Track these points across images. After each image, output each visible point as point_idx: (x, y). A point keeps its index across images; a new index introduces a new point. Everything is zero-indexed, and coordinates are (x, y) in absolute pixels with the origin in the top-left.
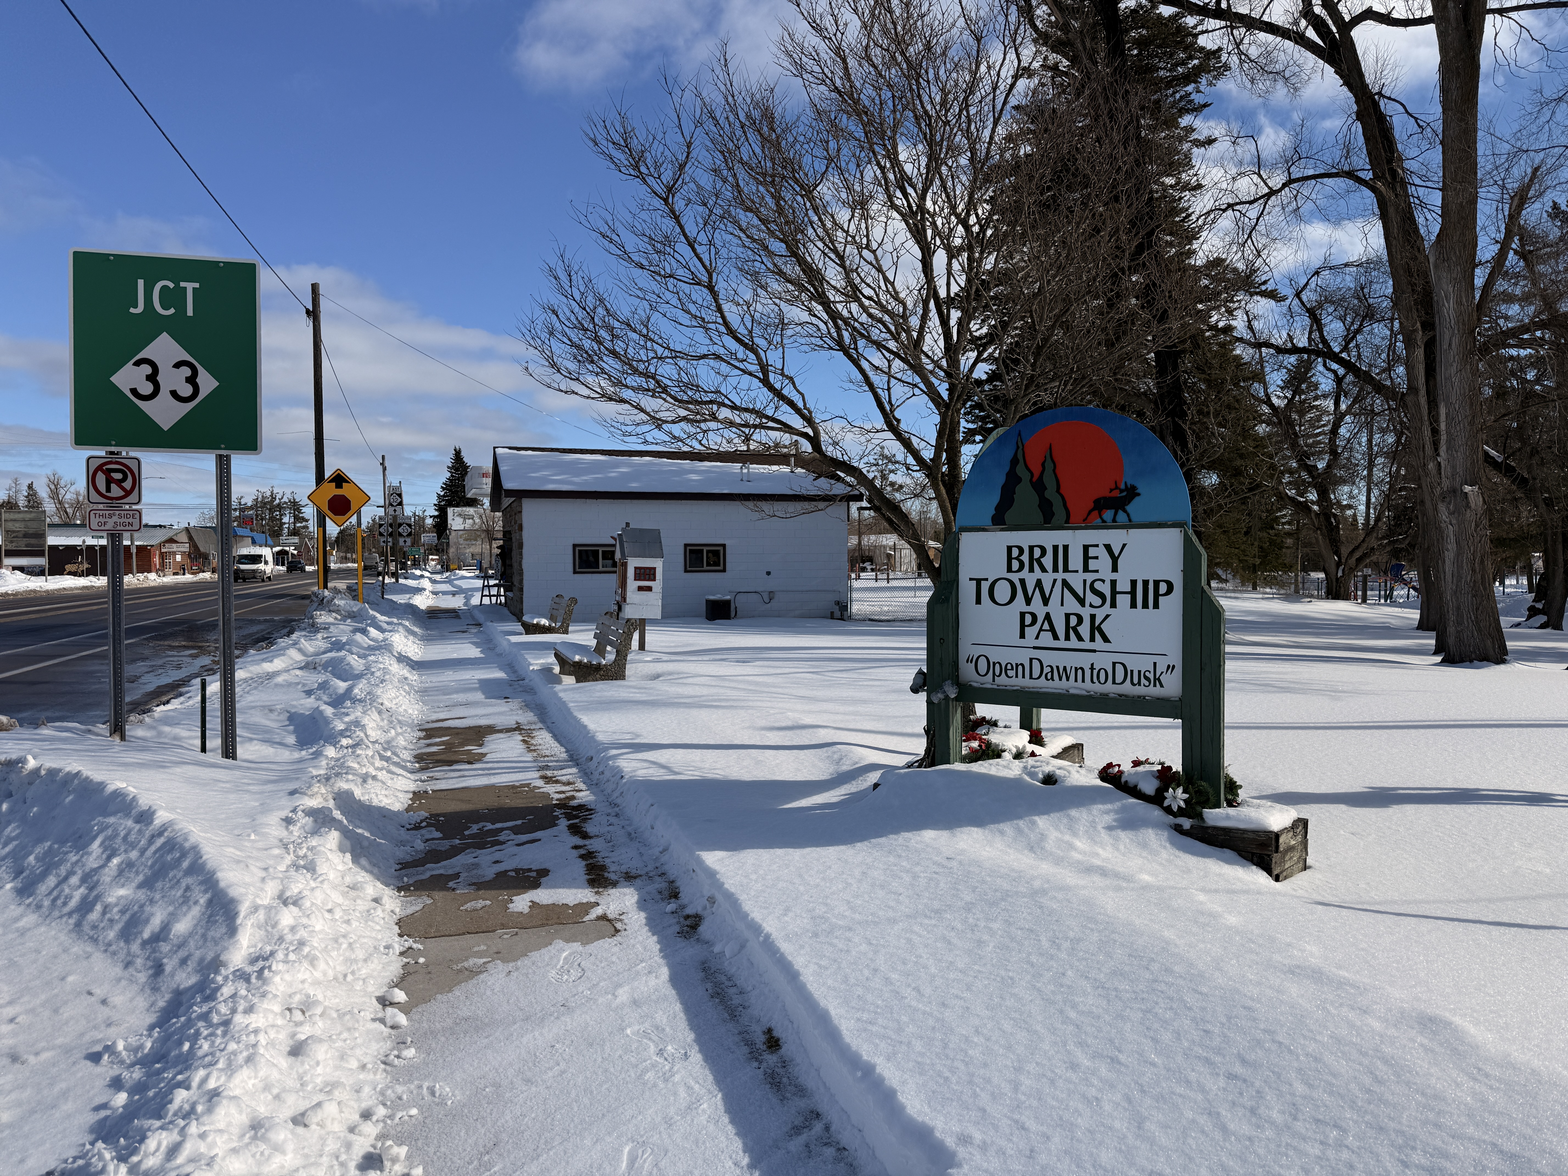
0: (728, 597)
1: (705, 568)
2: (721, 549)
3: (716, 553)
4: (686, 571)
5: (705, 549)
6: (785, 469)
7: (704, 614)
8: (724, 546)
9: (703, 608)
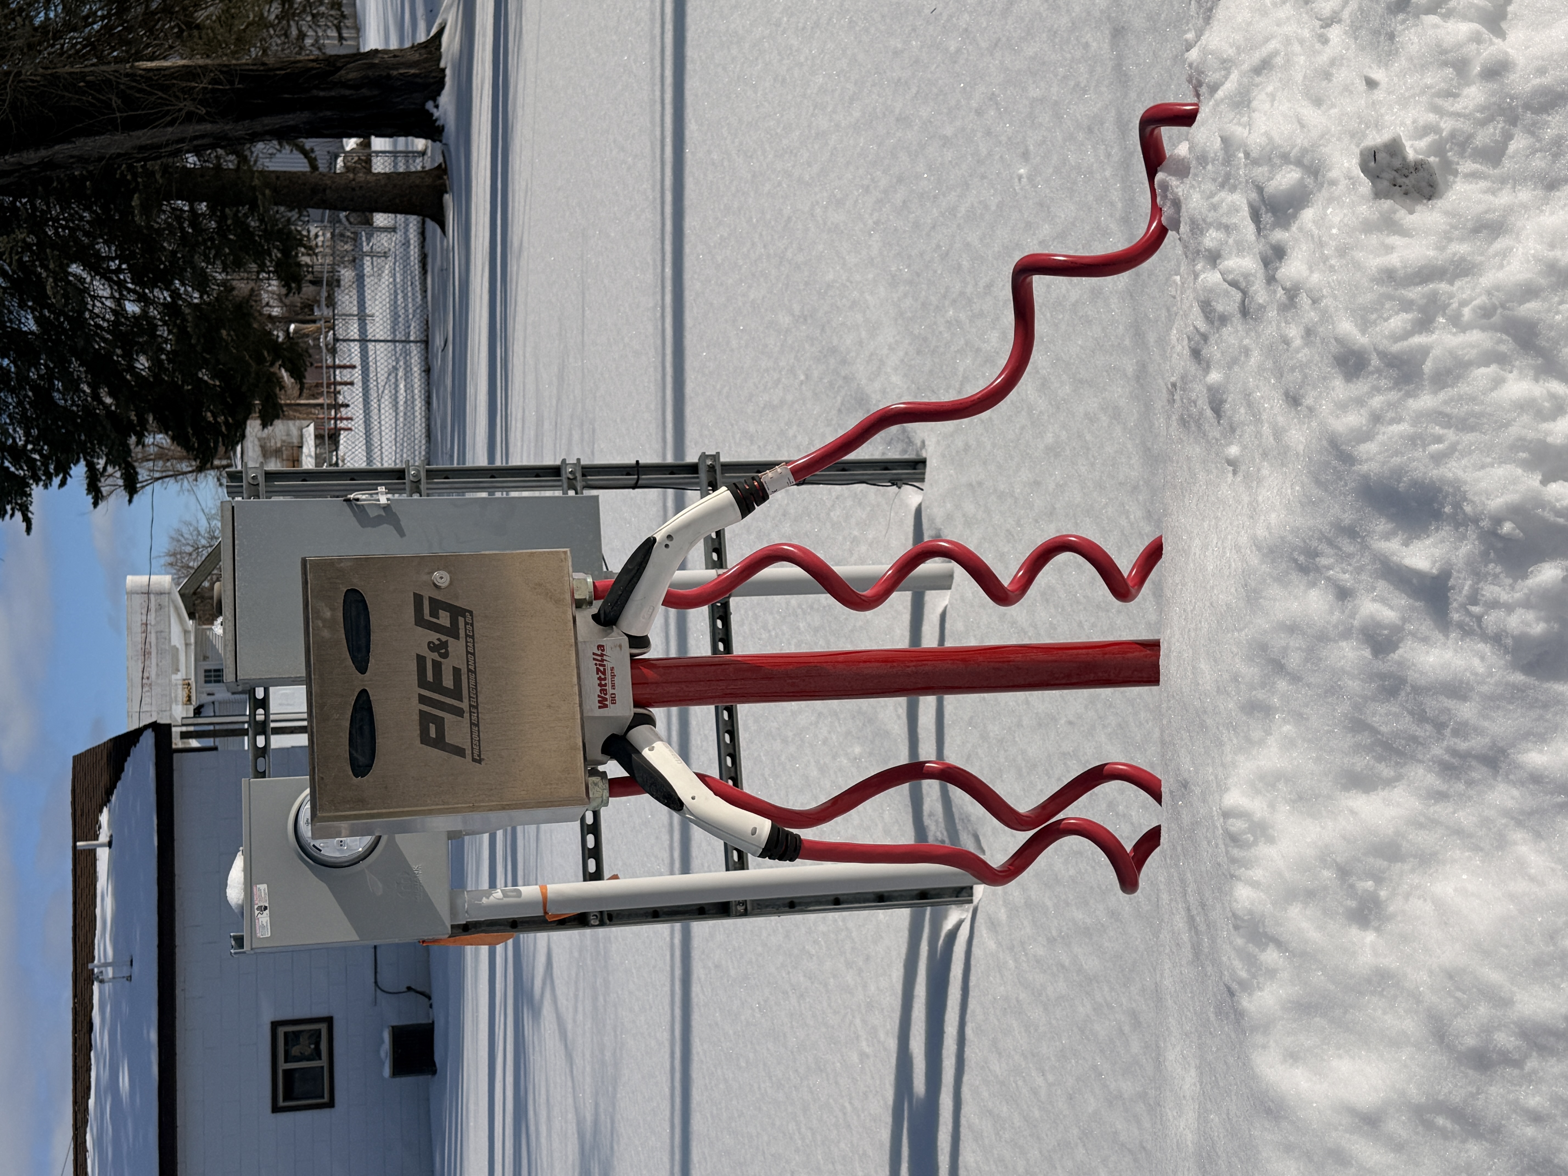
0: (387, 1036)
1: (324, 1062)
2: (281, 1031)
3: (292, 1039)
4: (331, 1104)
5: (283, 1066)
6: (103, 856)
7: (421, 1079)
8: (275, 1025)
9: (408, 1082)
